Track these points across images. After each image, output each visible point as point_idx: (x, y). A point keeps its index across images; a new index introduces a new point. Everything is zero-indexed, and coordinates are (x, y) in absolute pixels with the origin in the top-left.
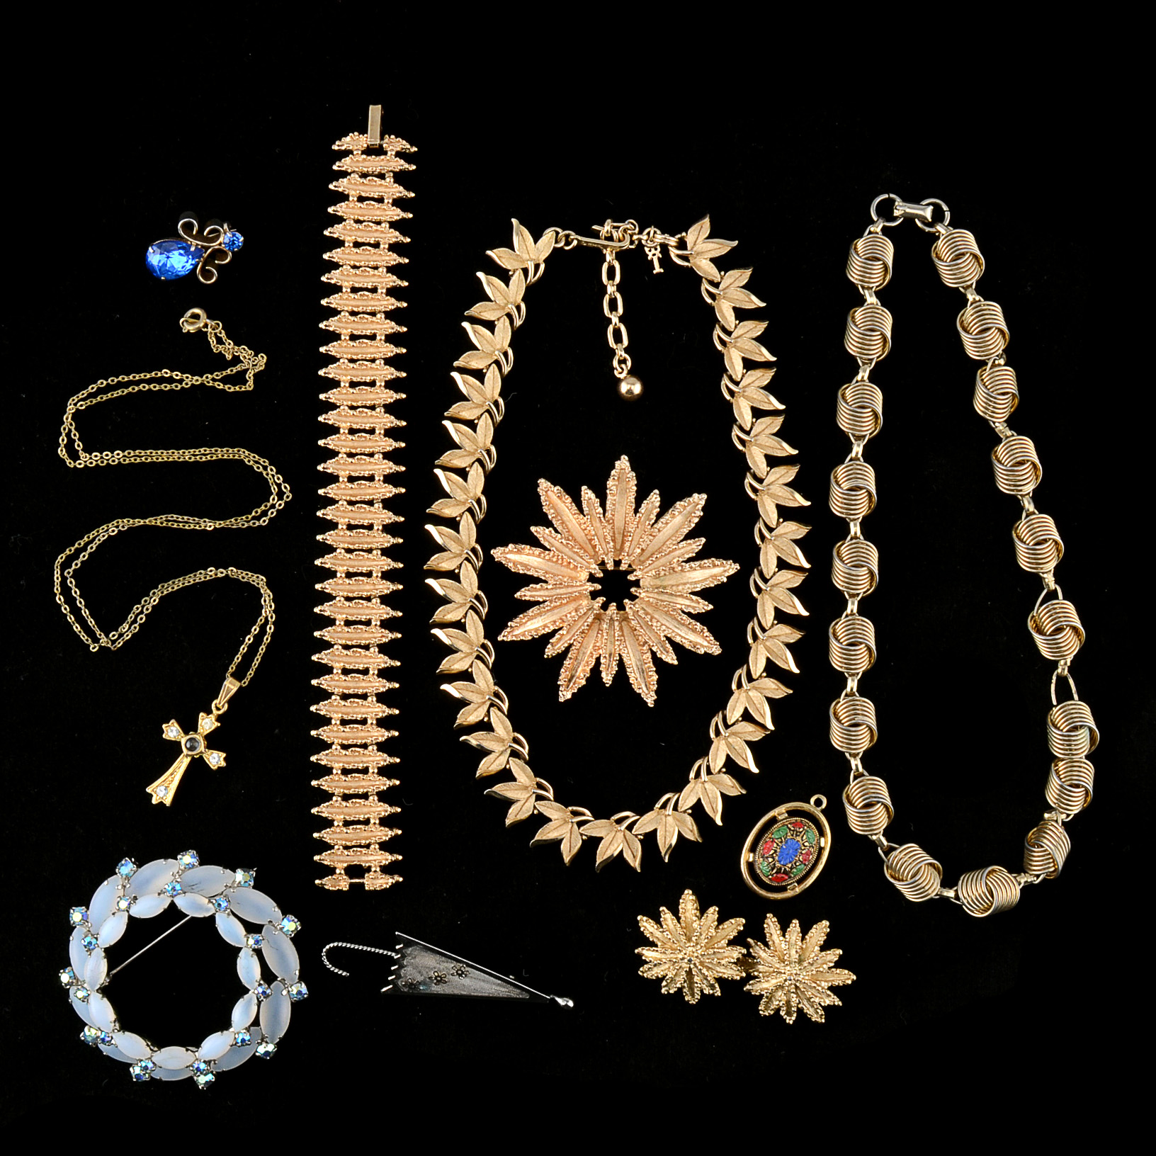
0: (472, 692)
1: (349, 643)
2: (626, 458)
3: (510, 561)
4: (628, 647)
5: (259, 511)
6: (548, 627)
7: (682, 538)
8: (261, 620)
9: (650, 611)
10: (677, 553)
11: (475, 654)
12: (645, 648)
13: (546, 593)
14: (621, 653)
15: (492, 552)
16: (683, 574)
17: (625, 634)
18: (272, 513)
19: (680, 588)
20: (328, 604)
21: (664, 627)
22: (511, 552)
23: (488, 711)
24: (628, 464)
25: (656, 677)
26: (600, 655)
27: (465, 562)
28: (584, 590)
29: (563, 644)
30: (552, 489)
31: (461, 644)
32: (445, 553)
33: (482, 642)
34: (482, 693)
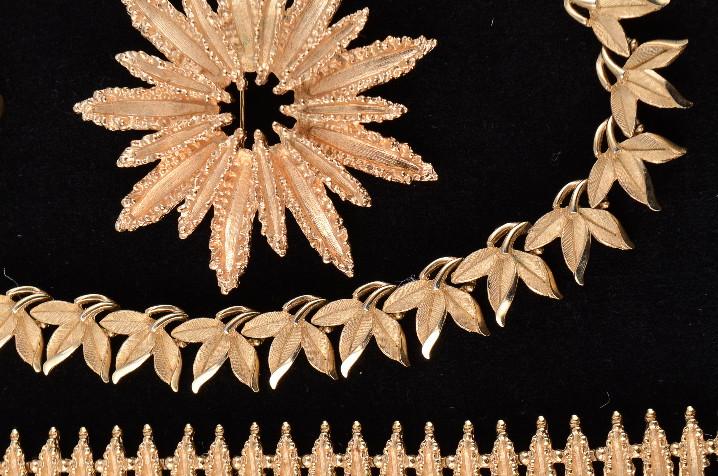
0: (430, 312)
2: (77, 105)
3: (234, 266)
4: (348, 82)
6: (326, 203)
7: (181, 14)
9: (293, 54)
10: (201, 19)
11: (376, 311)
12: (347, 58)
13: (273, 210)
14: (356, 93)
15: (225, 293)
16: (235, 9)
17: (330, 88)
19: (255, 12)
21: (315, 32)
22: (222, 266)
23: (458, 286)
24: (85, 103)
25: (390, 39)
26: (361, 124)
27: (242, 331)
28: (264, 155)
29: (347, 179)
30: (128, 210)
31: (362, 330)
32: (231, 360)
33: (357, 301)
34: (431, 297)
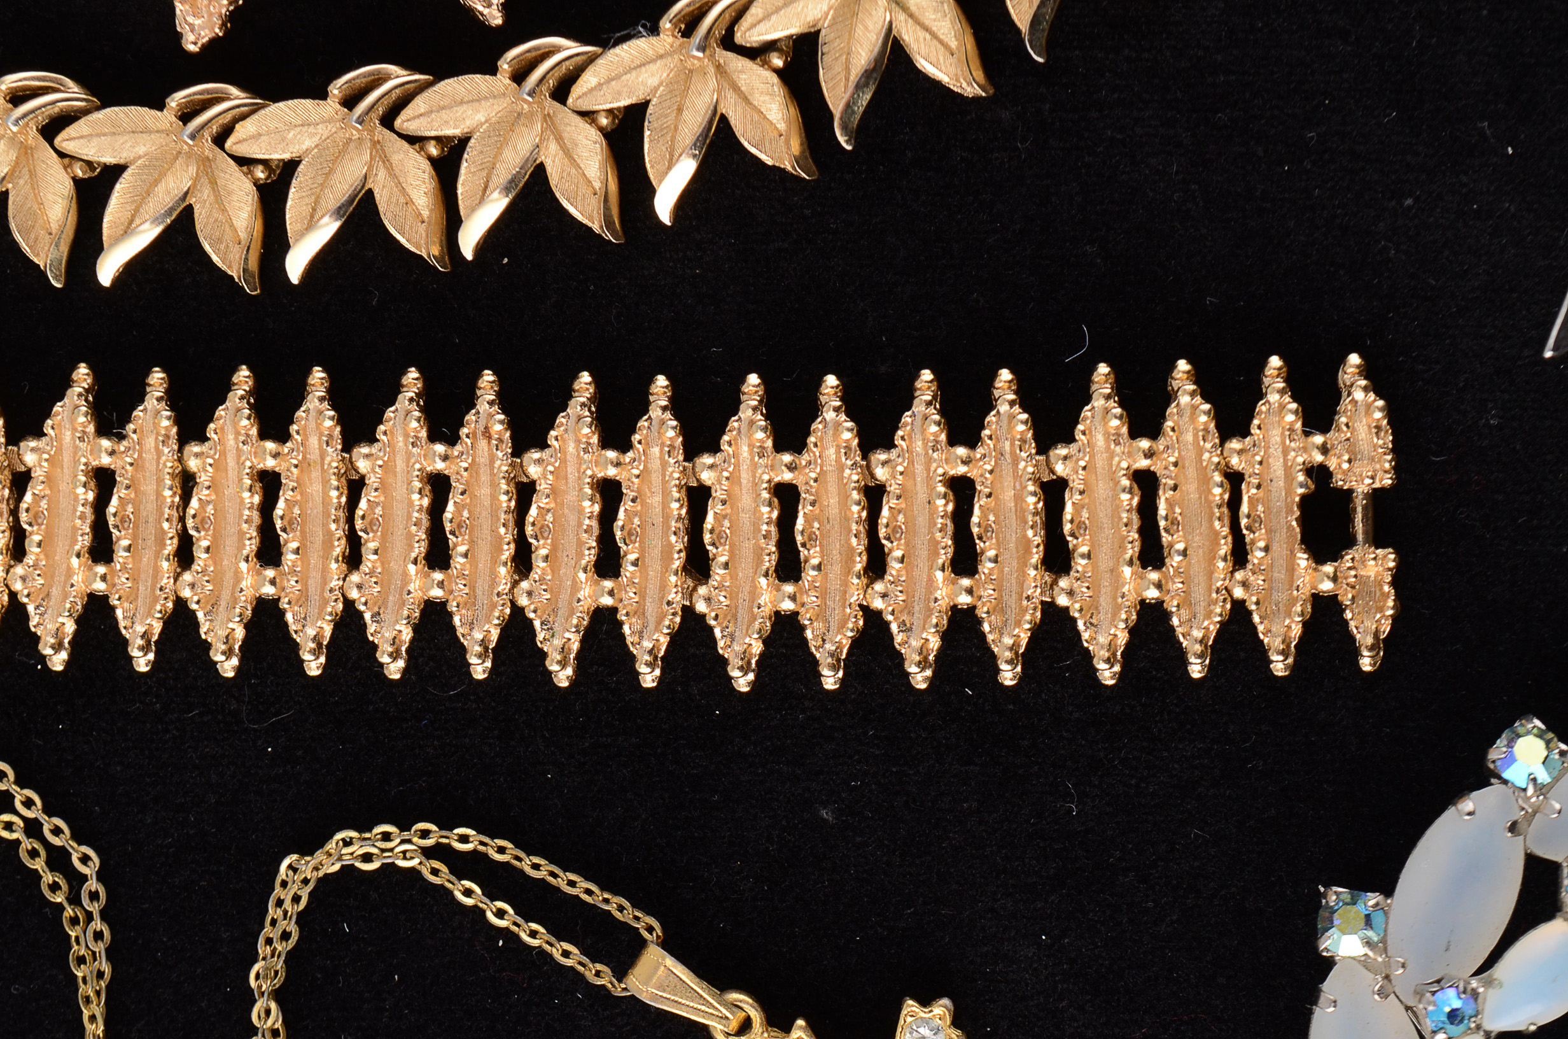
0: (680, 110)
1: (508, 551)
5: (48, 878)
8: (435, 872)
11: (552, 106)
15: (192, 48)
18: (57, 831)
20: (371, 628)
23: (750, 52)
27: (228, 144)
31: (515, 147)
32: (195, 211)
33: (508, 81)
34: (683, 76)
